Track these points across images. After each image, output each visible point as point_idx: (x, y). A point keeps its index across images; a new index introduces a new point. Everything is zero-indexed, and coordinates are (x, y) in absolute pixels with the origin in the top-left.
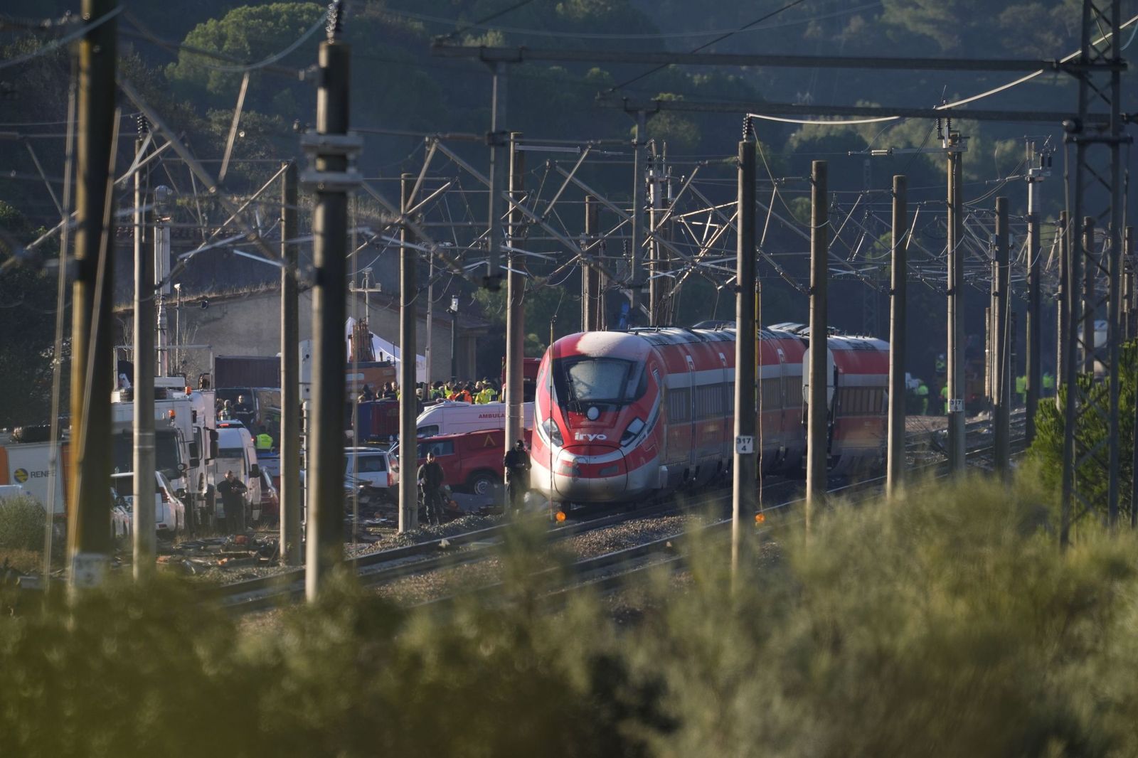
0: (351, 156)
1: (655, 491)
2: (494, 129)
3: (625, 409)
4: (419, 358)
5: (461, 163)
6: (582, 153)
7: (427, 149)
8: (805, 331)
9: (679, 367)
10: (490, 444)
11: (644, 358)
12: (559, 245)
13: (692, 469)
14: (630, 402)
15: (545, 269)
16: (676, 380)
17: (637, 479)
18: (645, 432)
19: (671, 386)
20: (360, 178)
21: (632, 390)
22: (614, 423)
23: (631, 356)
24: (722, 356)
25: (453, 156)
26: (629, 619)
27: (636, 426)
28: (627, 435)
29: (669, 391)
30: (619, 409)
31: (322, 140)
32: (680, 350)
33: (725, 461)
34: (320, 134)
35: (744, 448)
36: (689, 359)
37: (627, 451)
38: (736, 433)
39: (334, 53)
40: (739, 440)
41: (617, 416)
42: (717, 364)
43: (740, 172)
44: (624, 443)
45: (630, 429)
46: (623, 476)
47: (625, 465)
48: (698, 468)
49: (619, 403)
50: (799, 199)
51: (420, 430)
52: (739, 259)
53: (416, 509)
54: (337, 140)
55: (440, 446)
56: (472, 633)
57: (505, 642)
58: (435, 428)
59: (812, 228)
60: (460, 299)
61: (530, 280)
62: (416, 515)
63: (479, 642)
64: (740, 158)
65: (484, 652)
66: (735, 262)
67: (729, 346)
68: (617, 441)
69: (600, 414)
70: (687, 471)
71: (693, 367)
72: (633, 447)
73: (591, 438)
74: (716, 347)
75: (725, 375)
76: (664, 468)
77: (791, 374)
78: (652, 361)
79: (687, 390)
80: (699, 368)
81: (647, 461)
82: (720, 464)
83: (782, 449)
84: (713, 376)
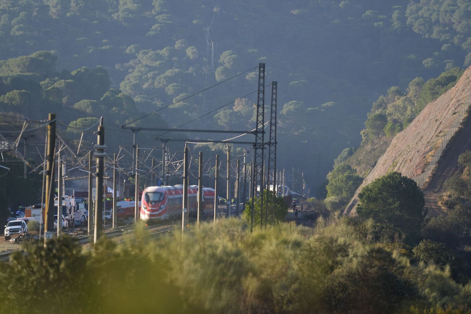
0: (104, 150)
1: (166, 220)
2: (134, 144)
3: (160, 203)
4: (117, 192)
5: (127, 151)
6: (152, 149)
7: (120, 148)
8: (197, 187)
9: (171, 194)
10: (132, 210)
11: (164, 192)
12: (147, 168)
13: (174, 215)
14: (161, 201)
15: (144, 174)
16: (171, 197)
17: (162, 217)
18: (164, 207)
19: (170, 198)
20: (106, 154)
21: (161, 199)
22: (158, 206)
23: (162, 192)
24: (180, 192)
25: (125, 150)
26: (162, 246)
27: (162, 206)
28: (160, 208)
29: (169, 199)
30: (159, 203)
31: (98, 146)
32: (172, 190)
33: (181, 214)
34: (98, 145)
35: (185, 211)
36: (173, 192)
37: (160, 211)
38: (183, 208)
39: (101, 128)
40: (184, 210)
41: (158, 204)
42: (179, 194)
43: (185, 154)
44: (160, 210)
45: (161, 207)
46: (159, 217)
47: (160, 214)
48: (175, 215)
49: (159, 201)
50: (196, 159)
51: (117, 207)
52: (184, 172)
53: (116, 223)
54: (102, 146)
55: (121, 210)
56: (130, 249)
57: (137, 251)
58: (121, 206)
59: (199, 166)
60: (126, 180)
61: (141, 176)
62: (116, 224)
63: (132, 251)
64: (185, 151)
65: (133, 253)
66: (183, 172)
67: (182, 190)
68: (158, 209)
69: (155, 204)
70: (173, 216)
71: (174, 194)
72: (161, 211)
73: (153, 209)
74: (179, 190)
75: (181, 196)
76: (168, 215)
77: (195, 196)
78: (166, 193)
79: (173, 199)
80: (175, 194)
81: (164, 214)
82: (180, 214)
83: (192, 211)
84: (178, 196)
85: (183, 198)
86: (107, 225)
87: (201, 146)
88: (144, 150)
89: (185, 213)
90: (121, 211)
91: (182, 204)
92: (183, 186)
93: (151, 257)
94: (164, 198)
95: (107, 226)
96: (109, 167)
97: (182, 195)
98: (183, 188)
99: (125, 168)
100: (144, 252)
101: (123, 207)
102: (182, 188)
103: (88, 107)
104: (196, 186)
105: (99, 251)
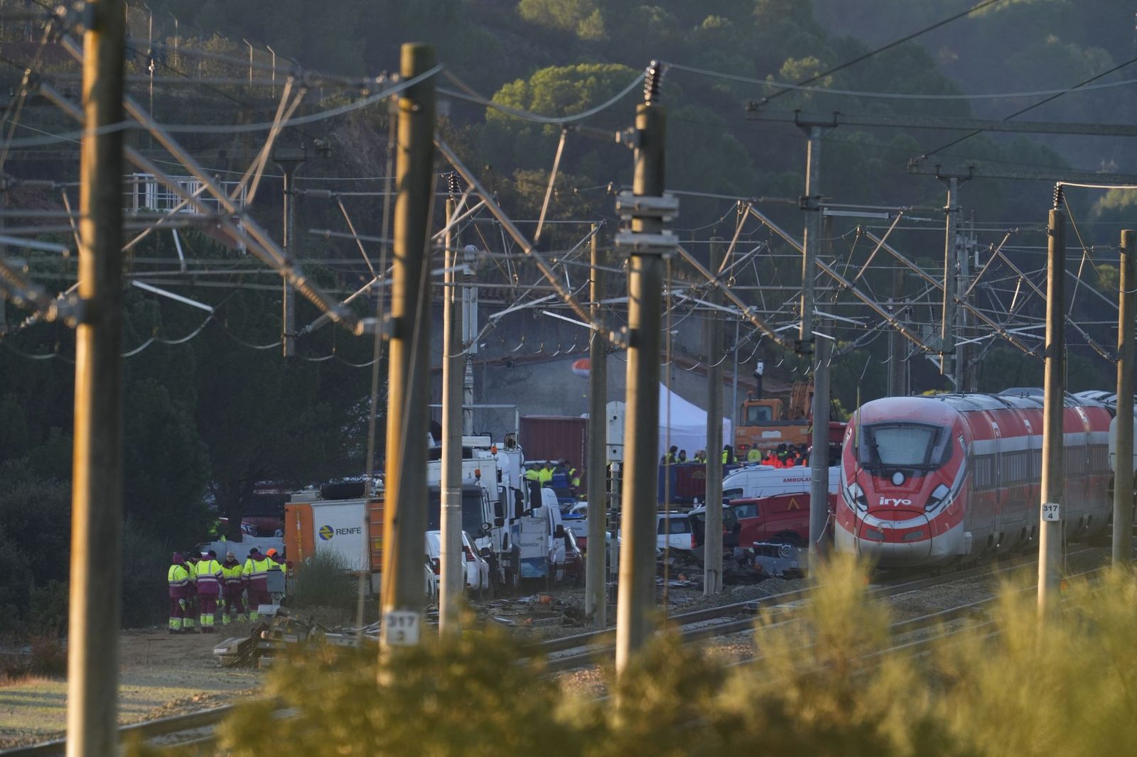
0: (666, 219)
1: (959, 557)
2: (807, 194)
3: (930, 475)
4: (726, 422)
5: (774, 227)
6: (891, 220)
7: (740, 212)
8: (1111, 399)
9: (984, 433)
10: (794, 508)
11: (949, 424)
12: (867, 309)
13: (996, 535)
14: (936, 467)
15: (851, 334)
16: (982, 447)
17: (942, 545)
18: (950, 497)
19: (977, 453)
20: (675, 240)
21: (937, 455)
22: (919, 488)
23: (938, 423)
24: (1027, 423)
25: (764, 220)
26: (942, 684)
27: (941, 491)
28: (931, 500)
29: (972, 459)
30: (924, 475)
31: (637, 201)
32: (987, 417)
33: (1029, 528)
34: (636, 195)
35: (1051, 516)
36: (994, 425)
37: (931, 516)
38: (1043, 501)
39: (651, 114)
40: (1046, 507)
41: (922, 482)
42: (1023, 432)
43: (1051, 239)
44: (928, 508)
45: (934, 495)
46: (927, 542)
47: (928, 531)
48: (1002, 535)
49: (925, 468)
50: (1103, 267)
51: (726, 493)
52: (1048, 326)
53: (721, 570)
54: (653, 202)
55: (744, 509)
56: (793, 694)
57: (828, 704)
58: (740, 491)
59: (1121, 295)
60: (765, 362)
61: (836, 343)
62: (720, 577)
63: (801, 704)
64: (1051, 226)
65: (808, 715)
66: (1044, 329)
67: (1034, 413)
68: (922, 506)
69: (905, 480)
70: (991, 537)
71: (998, 434)
72: (937, 512)
73: (896, 503)
74: (1021, 415)
75: (1029, 442)
76: (969, 534)
77: (1098, 441)
78: (958, 428)
79: (991, 456)
80: (1004, 435)
81: (951, 526)
82: (1024, 530)
83: (1086, 517)
84: (1019, 443)
85: (1040, 450)
86: (676, 578)
87: (1125, 201)
88: (854, 221)
89: (1051, 524)
90: (741, 513)
91: (1039, 479)
92: (1043, 394)
93: (896, 730)
94: (948, 453)
95: (675, 583)
96: (687, 302)
97: (1035, 437)
98: (1042, 404)
99: (760, 307)
100: (862, 711)
101: (751, 494)
102: (1039, 406)
103: (586, 14)
104: (1103, 397)
105: (645, 706)
